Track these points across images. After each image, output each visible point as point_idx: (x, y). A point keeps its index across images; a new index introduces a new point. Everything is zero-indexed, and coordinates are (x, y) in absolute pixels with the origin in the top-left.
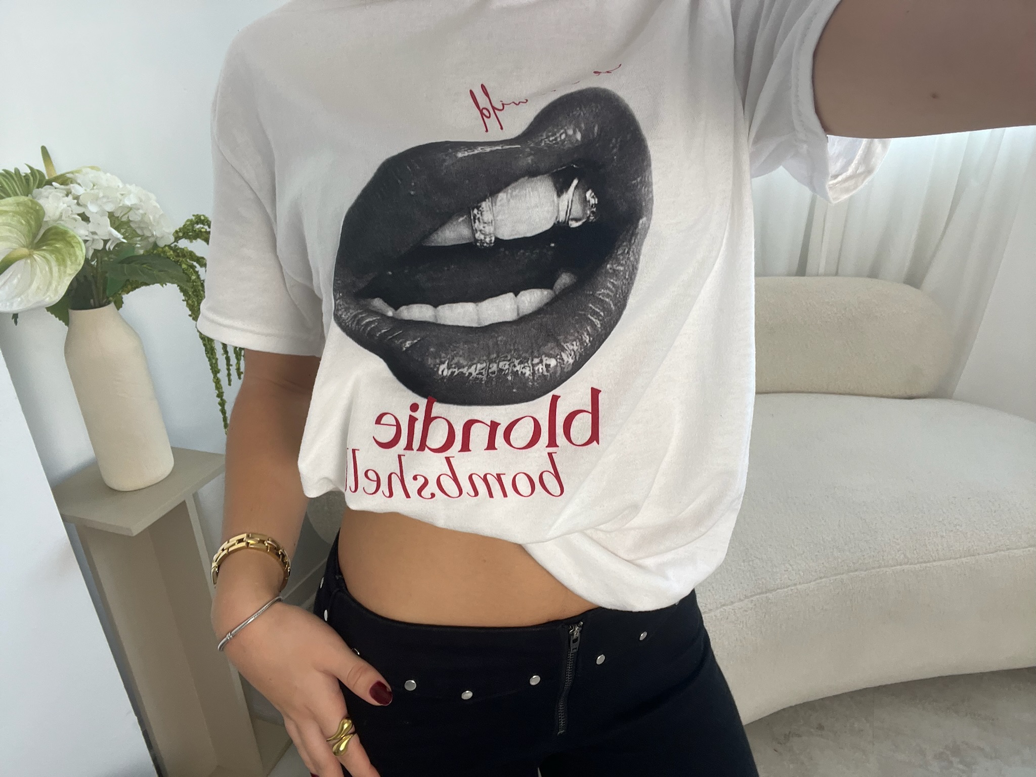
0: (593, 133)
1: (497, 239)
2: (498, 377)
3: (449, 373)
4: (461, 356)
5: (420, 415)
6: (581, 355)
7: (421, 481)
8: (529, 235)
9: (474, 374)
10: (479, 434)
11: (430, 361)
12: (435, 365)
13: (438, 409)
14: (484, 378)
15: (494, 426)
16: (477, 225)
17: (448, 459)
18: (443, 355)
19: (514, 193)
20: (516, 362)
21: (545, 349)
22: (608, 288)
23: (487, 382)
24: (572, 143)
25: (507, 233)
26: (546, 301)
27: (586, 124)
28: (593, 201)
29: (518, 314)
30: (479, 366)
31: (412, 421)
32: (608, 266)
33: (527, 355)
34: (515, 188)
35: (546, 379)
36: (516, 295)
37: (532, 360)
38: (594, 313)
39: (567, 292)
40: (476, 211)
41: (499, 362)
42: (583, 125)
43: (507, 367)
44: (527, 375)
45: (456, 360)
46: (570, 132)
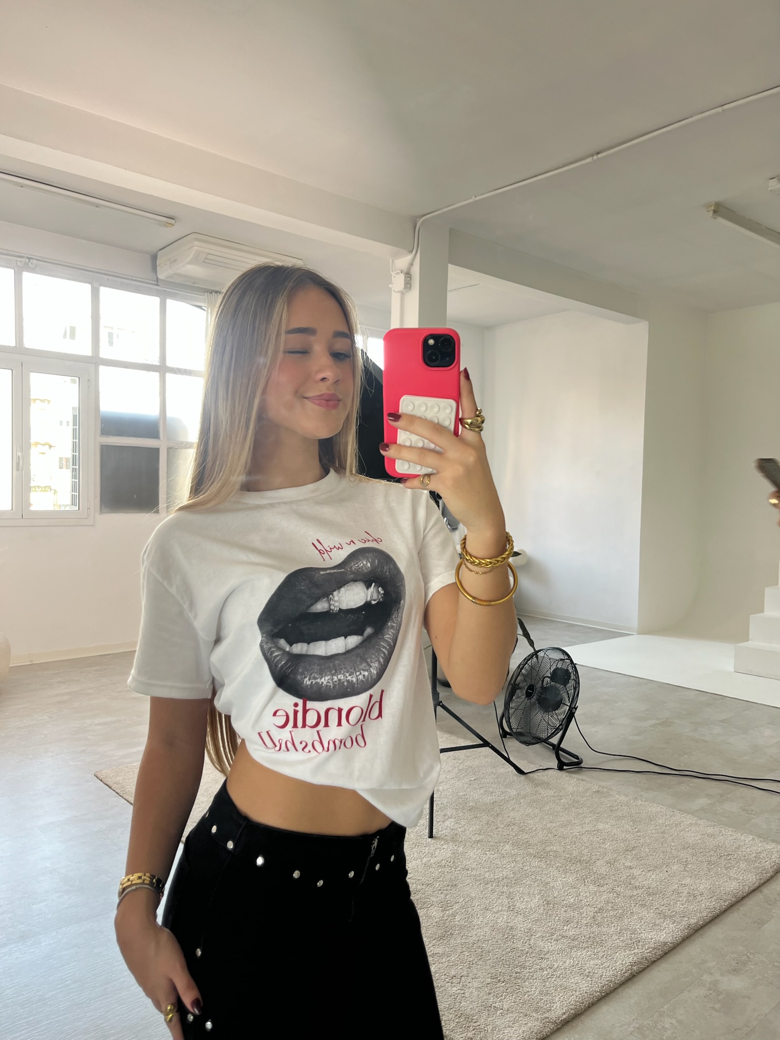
0: (375, 563)
1: (340, 609)
2: (339, 684)
3: (310, 683)
4: (315, 673)
5: (300, 708)
6: (379, 668)
7: (304, 744)
8: (354, 607)
9: (325, 683)
10: (333, 716)
11: (299, 677)
12: (302, 679)
13: (310, 704)
14: (332, 685)
15: (340, 710)
16: (331, 602)
17: (318, 732)
18: (306, 673)
19: (348, 588)
20: (347, 675)
21: (361, 667)
22: (389, 634)
23: (333, 687)
24: (366, 569)
25: (344, 607)
26: (360, 642)
27: (372, 560)
28: (382, 592)
29: (346, 649)
30: (327, 678)
31: (296, 712)
32: (389, 624)
33: (352, 670)
34: (348, 586)
35: (363, 683)
36: (345, 638)
37: (356, 673)
38: (384, 647)
39: (370, 637)
40: (331, 596)
41: (338, 675)
42: (370, 560)
43: (342, 678)
44: (354, 681)
45: (312, 676)
46: (365, 563)
